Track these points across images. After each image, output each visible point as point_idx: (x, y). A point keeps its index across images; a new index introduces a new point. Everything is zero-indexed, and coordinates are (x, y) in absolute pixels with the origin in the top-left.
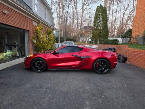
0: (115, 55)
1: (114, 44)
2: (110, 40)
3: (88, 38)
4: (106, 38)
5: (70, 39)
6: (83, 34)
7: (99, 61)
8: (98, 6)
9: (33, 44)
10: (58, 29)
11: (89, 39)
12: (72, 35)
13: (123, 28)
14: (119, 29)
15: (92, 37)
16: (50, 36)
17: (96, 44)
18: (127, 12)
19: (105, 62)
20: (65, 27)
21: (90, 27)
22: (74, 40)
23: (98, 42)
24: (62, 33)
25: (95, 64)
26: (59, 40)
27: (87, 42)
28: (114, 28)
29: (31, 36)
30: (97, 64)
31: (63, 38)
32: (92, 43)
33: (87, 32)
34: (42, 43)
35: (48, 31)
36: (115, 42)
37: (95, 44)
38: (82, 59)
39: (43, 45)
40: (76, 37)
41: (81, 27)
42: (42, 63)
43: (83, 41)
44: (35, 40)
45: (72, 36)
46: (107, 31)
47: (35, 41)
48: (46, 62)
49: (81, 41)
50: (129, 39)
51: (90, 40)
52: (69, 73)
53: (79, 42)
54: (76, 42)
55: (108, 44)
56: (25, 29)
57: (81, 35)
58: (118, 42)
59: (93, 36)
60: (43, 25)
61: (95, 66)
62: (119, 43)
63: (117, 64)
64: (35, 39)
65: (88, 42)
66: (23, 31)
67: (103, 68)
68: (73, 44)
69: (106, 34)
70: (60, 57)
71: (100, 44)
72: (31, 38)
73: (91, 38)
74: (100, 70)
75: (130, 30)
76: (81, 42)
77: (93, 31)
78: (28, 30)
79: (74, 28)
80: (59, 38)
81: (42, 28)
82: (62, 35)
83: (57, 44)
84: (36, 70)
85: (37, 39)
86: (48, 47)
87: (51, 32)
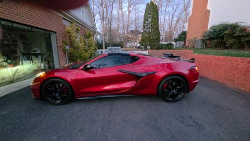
0: (196, 68)
2: (163, 45)
3: (136, 43)
4: (158, 42)
5: (115, 44)
8: (148, 4)
9: (65, 51)
10: (102, 33)
15: (140, 41)
16: (90, 41)
17: (146, 49)
18: (177, 14)
19: (178, 81)
22: (120, 45)
23: (149, 47)
27: (134, 48)
29: (60, 40)
30: (165, 84)
31: (109, 44)
32: (141, 48)
35: (87, 34)
36: (170, 46)
39: (79, 52)
40: (123, 42)
41: (127, 31)
42: (64, 88)
43: (130, 46)
45: (118, 40)
47: (67, 47)
49: (128, 46)
50: (183, 43)
51: (138, 45)
53: (126, 48)
54: (122, 47)
56: (48, 29)
57: (129, 40)
58: (173, 46)
60: (79, 25)
61: (162, 90)
64: (66, 45)
65: (136, 47)
68: (120, 50)
69: (157, 38)
70: (98, 74)
71: (151, 49)
72: (60, 43)
73: (139, 43)
75: (184, 32)
77: (142, 35)
78: (54, 31)
81: (78, 30)
82: (107, 40)
83: (99, 51)
84: (52, 100)
85: (70, 44)
86: (87, 55)
87: (91, 34)
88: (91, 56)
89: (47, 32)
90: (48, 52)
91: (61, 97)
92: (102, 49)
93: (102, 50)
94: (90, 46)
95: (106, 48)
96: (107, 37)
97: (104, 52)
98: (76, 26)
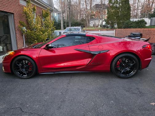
1: (139, 28)
2: (133, 22)
3: (101, 21)
4: (128, 19)
5: (76, 23)
6: (94, 15)
7: (121, 58)
9: (22, 32)
10: (60, 10)
11: (102, 23)
12: (79, 17)
13: (150, 4)
14: (143, 6)
15: (106, 18)
16: (47, 21)
17: (113, 28)
19: (130, 59)
20: (69, 7)
21: (104, 4)
22: (82, 24)
23: (116, 26)
24: (66, 16)
25: (114, 63)
26: (62, 26)
27: (99, 27)
28: (137, 4)
29: (17, 21)
30: (118, 62)
31: (68, 23)
32: (108, 27)
33: (99, 12)
34: (35, 32)
35: (44, 13)
36: (141, 24)
37: (111, 28)
38: (93, 55)
39: (36, 34)
40: (85, 20)
41: (91, 6)
42: (29, 64)
43: (94, 25)
44: (24, 28)
46: (128, 9)
48: (35, 62)
49: (91, 25)
51: (104, 23)
52: (72, 78)
53: (89, 27)
54: (84, 27)
55: (130, 27)
56: (7, 11)
57: (92, 17)
58: (146, 23)
59: (108, 18)
60: (35, 4)
61: (115, 66)
62: (147, 25)
63: (150, 60)
64: (23, 26)
65: (101, 26)
66: (3, 14)
67: (128, 69)
68: (81, 30)
69: (127, 14)
71: (119, 27)
72: (18, 25)
73: (105, 21)
74: (123, 72)
76: (92, 27)
77: (108, 11)
78: (12, 12)
79: (81, 7)
80: (62, 23)
81: (34, 9)
82: (66, 18)
83: (57, 32)
84: (20, 75)
85: (27, 25)
86: (45, 36)
87: (47, 14)
88: (49, 37)
89: (6, 14)
90: (5, 34)
91: (27, 72)
92: (60, 29)
93: (60, 31)
94: (47, 26)
95: (65, 28)
96: (65, 15)
97: (62, 33)
98: (33, 5)
